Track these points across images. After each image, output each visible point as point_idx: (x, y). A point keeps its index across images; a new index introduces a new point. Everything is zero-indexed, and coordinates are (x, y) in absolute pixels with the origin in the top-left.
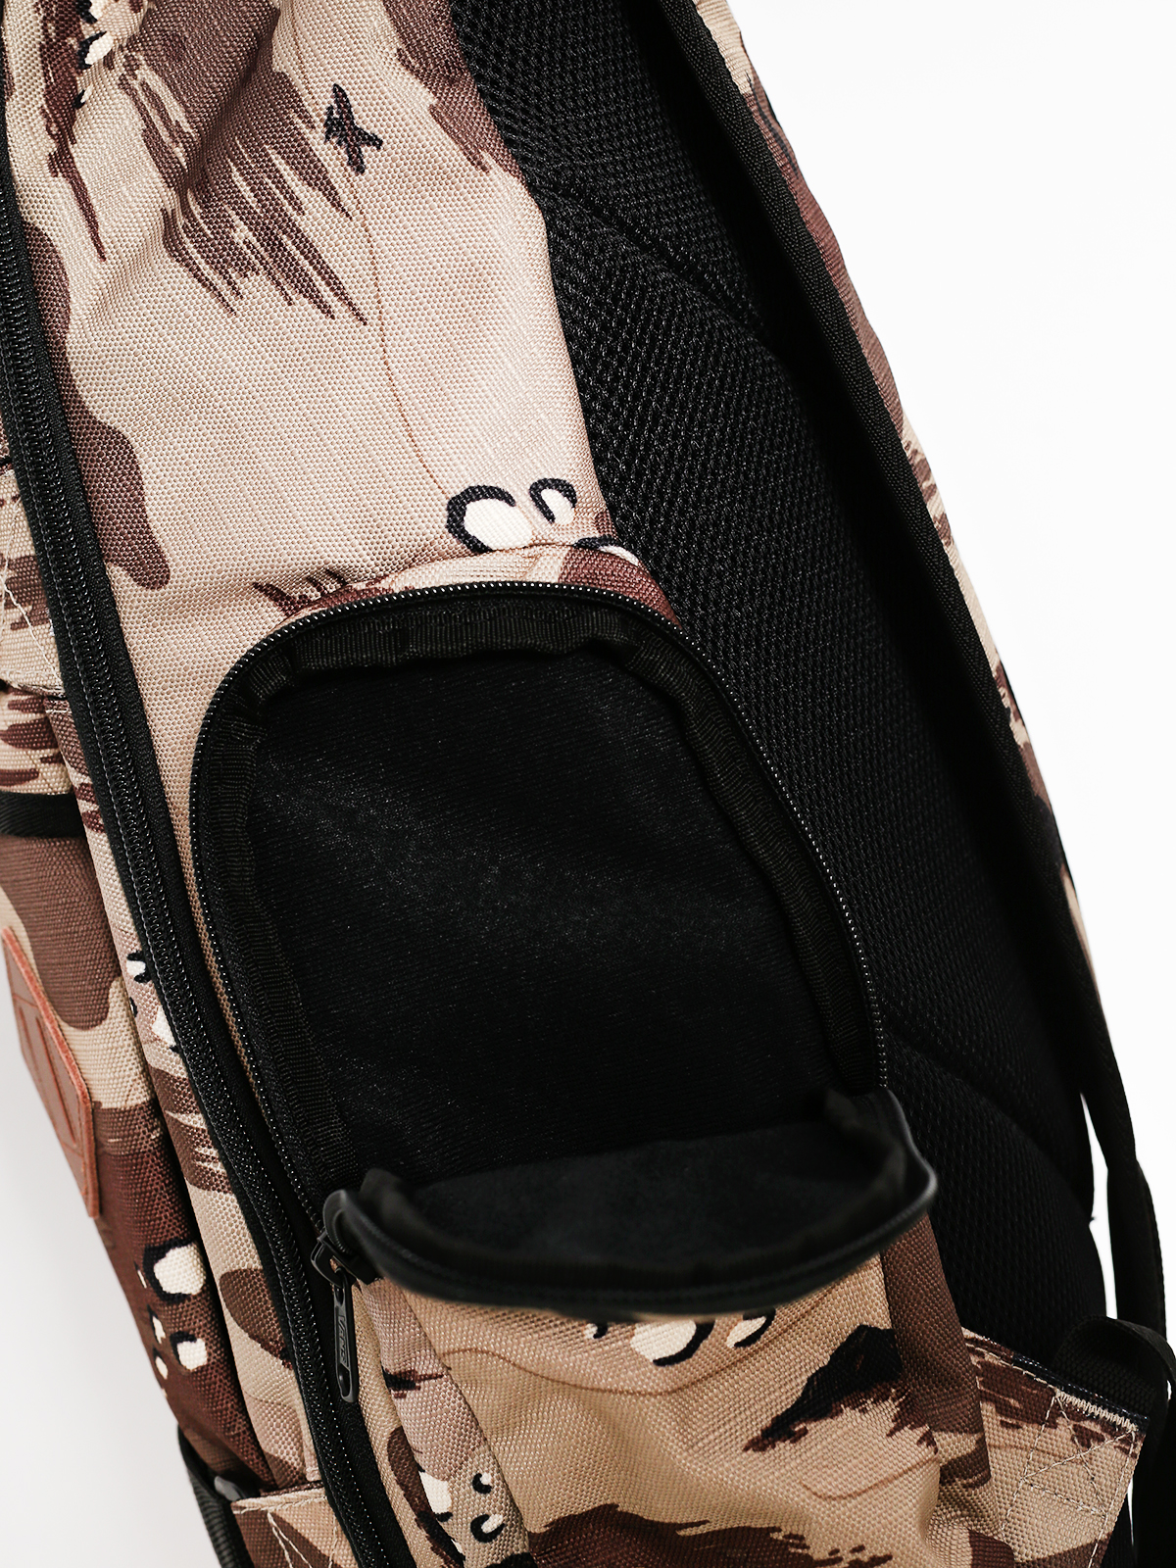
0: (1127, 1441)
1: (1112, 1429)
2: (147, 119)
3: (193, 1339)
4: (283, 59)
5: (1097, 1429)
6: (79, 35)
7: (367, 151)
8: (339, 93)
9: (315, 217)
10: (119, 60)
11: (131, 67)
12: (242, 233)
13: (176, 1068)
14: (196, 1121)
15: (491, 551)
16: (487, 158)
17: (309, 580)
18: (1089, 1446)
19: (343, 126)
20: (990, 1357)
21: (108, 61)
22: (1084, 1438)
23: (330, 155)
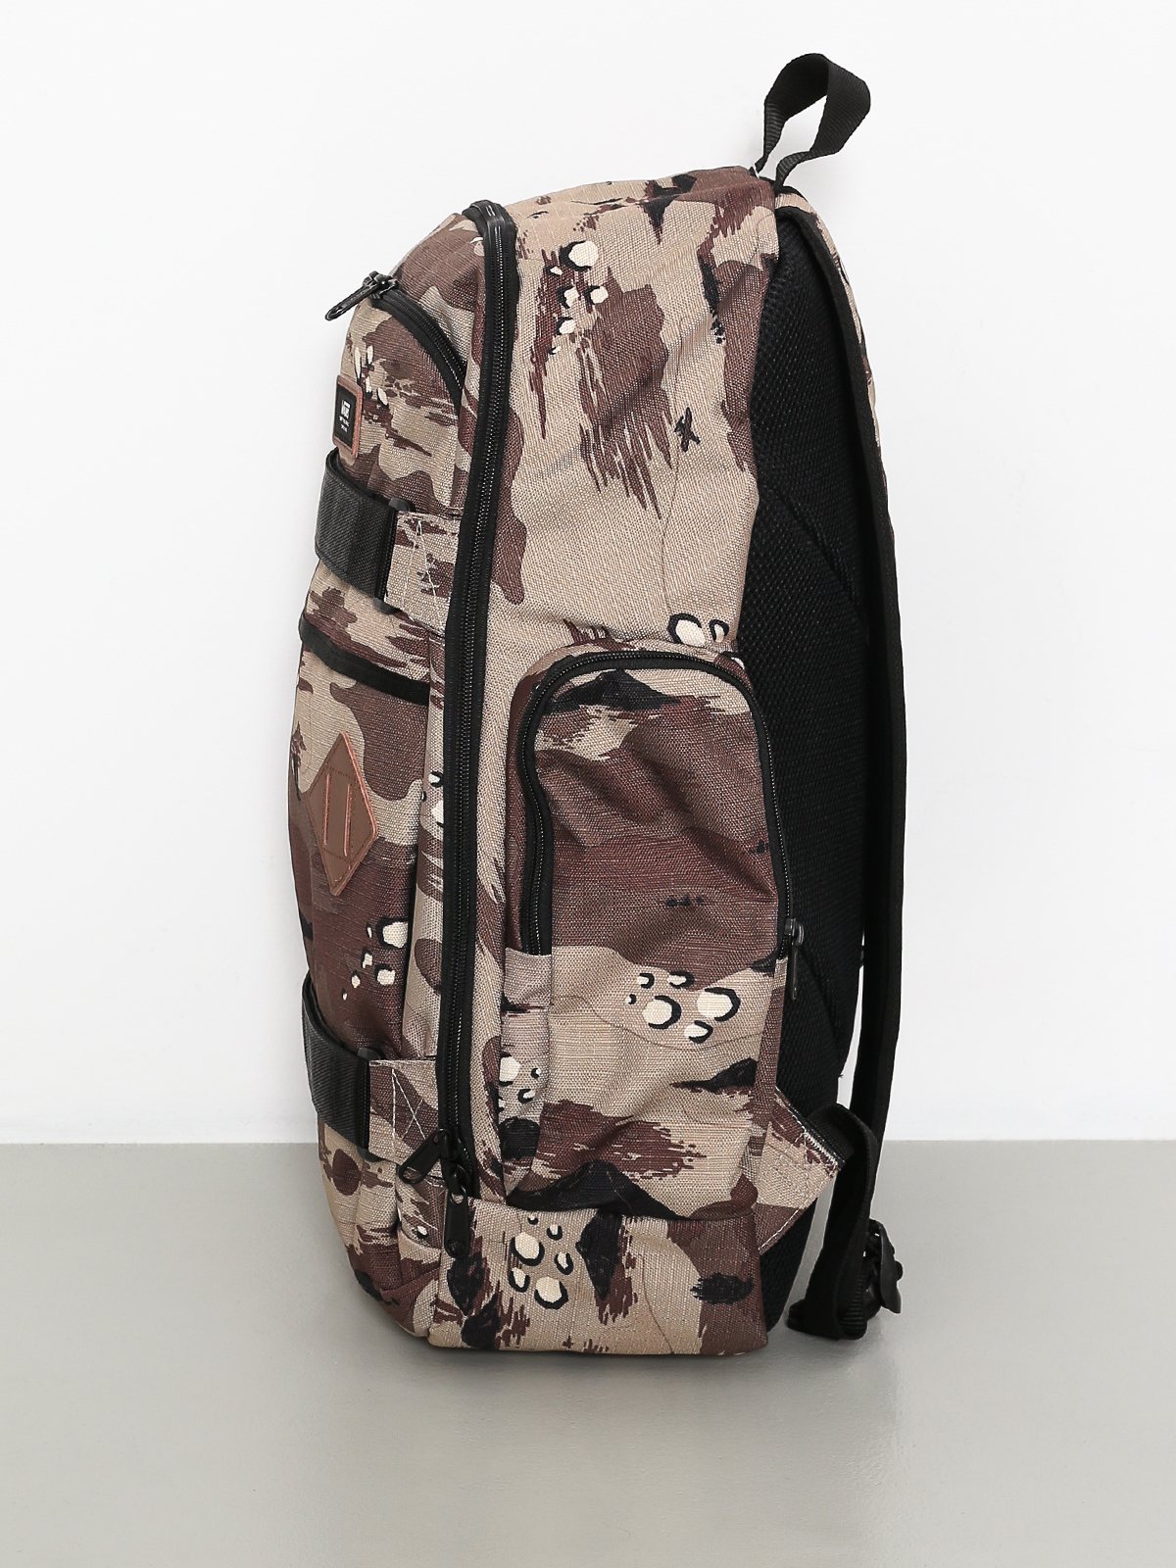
0: (831, 1168)
1: (825, 1159)
2: (583, 374)
3: (390, 970)
4: (667, 384)
5: (818, 1156)
6: (559, 312)
7: (692, 443)
8: (688, 412)
9: (656, 463)
10: (578, 340)
11: (584, 345)
12: (619, 458)
13: (438, 834)
14: (439, 862)
15: (682, 643)
16: (745, 464)
17: (591, 627)
18: (811, 1163)
19: (685, 428)
20: (779, 1100)
21: (572, 337)
22: (811, 1158)
23: (674, 438)
